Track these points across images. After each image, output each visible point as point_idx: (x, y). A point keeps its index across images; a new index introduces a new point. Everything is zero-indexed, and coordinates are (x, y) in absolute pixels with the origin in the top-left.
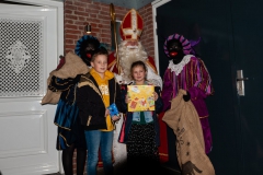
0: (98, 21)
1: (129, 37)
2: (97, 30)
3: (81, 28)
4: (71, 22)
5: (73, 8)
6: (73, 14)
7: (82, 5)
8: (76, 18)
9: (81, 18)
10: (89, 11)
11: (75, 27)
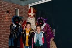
0: (11, 9)
1: (30, 16)
2: (11, 12)
3: (5, 11)
4: (2, 9)
5: (2, 4)
6: (2, 7)
7: (6, 3)
8: (3, 8)
9: (5, 8)
10: (8, 6)
11: (3, 11)
